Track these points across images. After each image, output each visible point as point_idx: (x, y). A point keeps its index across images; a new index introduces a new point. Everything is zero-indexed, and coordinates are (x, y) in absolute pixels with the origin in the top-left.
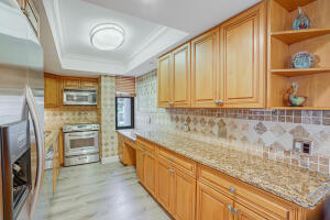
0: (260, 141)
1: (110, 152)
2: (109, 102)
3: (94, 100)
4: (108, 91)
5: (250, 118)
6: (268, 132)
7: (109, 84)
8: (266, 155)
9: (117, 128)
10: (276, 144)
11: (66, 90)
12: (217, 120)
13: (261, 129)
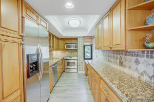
0: (137, 69)
1: (81, 69)
2: (81, 48)
3: (76, 47)
4: (80, 43)
5: (132, 56)
6: (141, 64)
7: (81, 40)
8: (139, 77)
9: (84, 59)
10: (144, 72)
11: (66, 44)
12: (119, 56)
13: (137, 62)
